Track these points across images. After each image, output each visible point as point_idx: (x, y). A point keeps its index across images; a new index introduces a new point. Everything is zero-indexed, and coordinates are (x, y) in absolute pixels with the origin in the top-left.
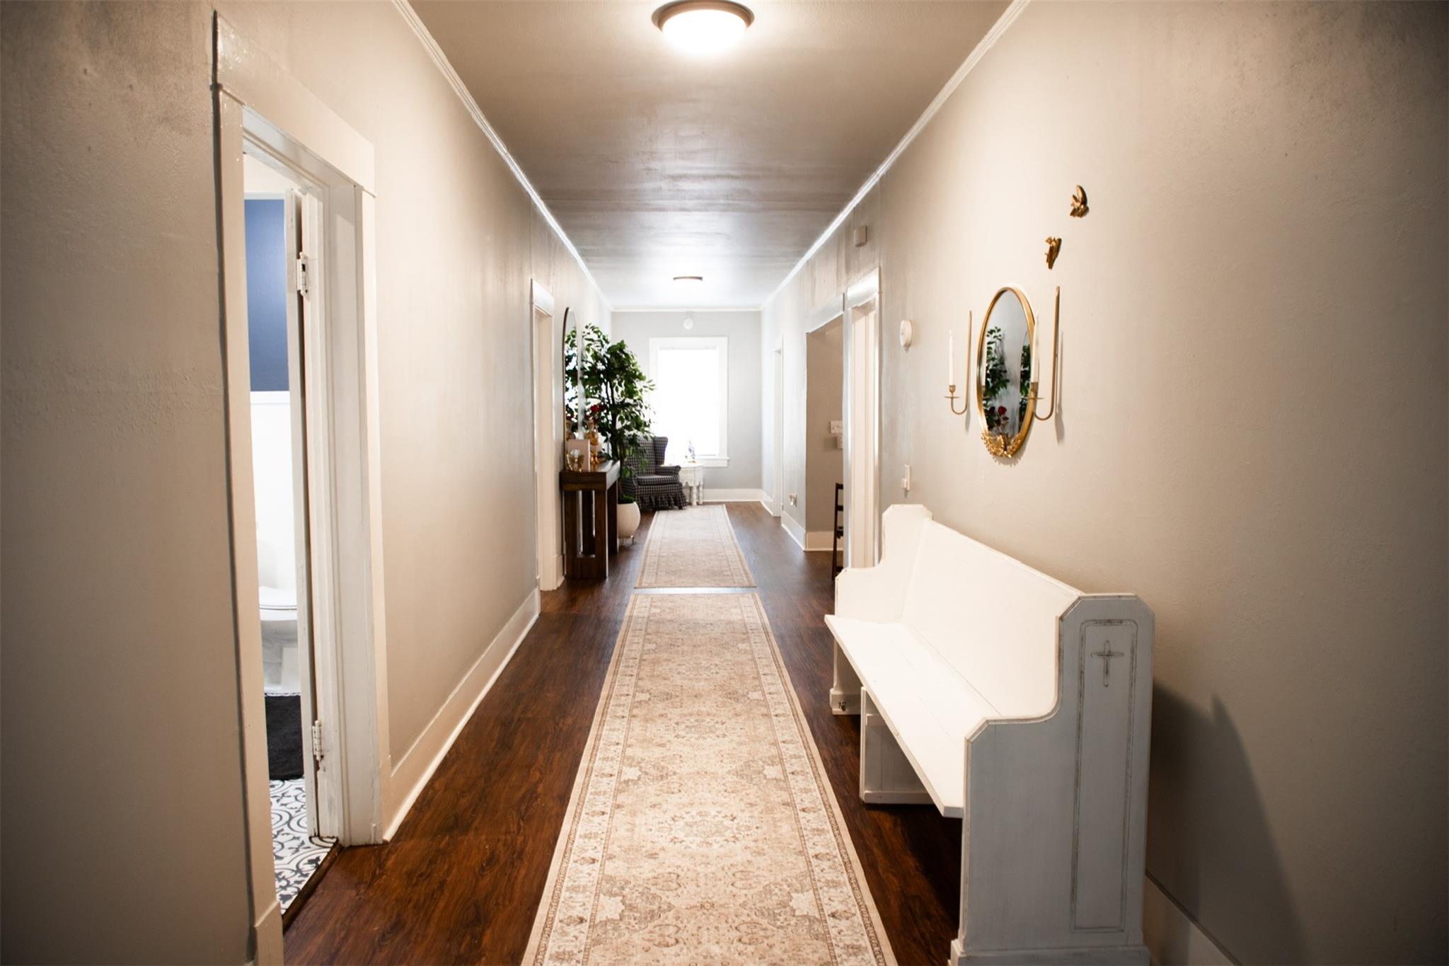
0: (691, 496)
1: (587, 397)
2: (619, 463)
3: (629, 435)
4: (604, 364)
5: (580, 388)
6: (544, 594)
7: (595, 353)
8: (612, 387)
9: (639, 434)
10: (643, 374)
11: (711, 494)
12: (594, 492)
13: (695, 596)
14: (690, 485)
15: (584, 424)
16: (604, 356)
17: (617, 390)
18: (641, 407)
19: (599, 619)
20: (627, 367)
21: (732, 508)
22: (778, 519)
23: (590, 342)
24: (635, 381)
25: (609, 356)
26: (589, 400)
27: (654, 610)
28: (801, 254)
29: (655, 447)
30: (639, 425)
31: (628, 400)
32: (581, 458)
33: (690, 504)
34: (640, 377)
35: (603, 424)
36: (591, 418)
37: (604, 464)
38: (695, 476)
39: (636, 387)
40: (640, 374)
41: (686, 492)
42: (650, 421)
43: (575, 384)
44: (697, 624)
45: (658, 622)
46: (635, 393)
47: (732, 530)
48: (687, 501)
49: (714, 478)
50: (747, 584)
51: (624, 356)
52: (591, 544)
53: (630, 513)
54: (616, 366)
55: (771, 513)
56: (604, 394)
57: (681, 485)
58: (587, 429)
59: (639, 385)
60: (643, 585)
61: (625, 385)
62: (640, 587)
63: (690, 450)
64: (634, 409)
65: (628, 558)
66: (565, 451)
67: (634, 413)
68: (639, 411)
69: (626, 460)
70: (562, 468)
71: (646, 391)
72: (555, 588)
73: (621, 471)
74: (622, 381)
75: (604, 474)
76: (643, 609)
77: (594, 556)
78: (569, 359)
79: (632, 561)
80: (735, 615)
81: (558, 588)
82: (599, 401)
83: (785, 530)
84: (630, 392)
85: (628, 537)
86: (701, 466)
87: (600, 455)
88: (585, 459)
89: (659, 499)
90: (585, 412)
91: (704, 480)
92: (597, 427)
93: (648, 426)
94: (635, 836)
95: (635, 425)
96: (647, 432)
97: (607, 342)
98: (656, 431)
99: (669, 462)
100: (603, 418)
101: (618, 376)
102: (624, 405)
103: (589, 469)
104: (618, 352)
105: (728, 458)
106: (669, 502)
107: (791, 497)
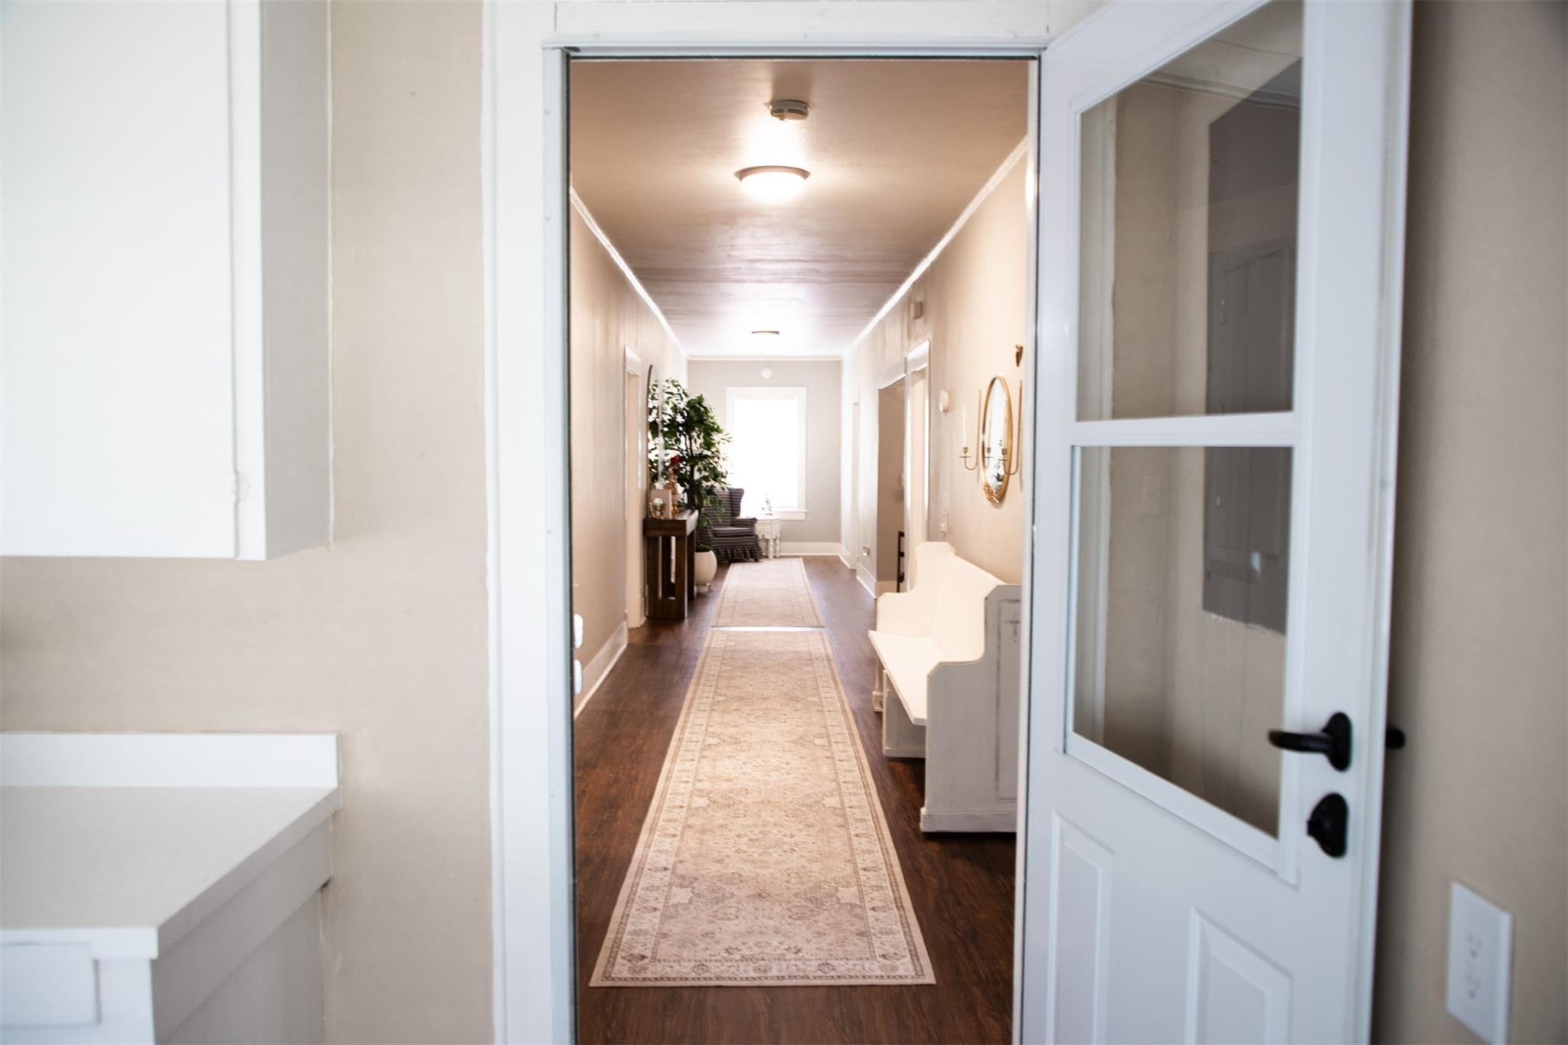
0: (767, 549)
1: (666, 448)
2: (696, 513)
3: (707, 486)
4: (684, 417)
5: (660, 440)
6: (631, 630)
7: (675, 406)
8: (690, 439)
9: (717, 485)
10: (721, 427)
11: (787, 547)
12: (673, 539)
13: (767, 633)
14: (767, 537)
15: (663, 474)
16: (684, 409)
17: (695, 442)
18: (719, 458)
19: (680, 649)
20: (706, 420)
21: (808, 561)
22: (853, 572)
23: (670, 396)
24: (712, 434)
25: (688, 409)
26: (668, 451)
27: (729, 643)
28: (873, 314)
29: (731, 498)
30: (716, 476)
31: (706, 452)
32: (663, 507)
33: (767, 557)
34: (718, 430)
35: (682, 474)
36: (670, 470)
37: (682, 513)
38: (772, 528)
39: (713, 440)
40: (718, 427)
41: (762, 545)
42: (727, 473)
43: (655, 434)
44: (767, 653)
45: (734, 651)
46: (713, 445)
47: (807, 582)
48: (764, 554)
49: (792, 531)
50: (816, 624)
51: (702, 409)
52: (669, 589)
53: (706, 561)
54: (695, 419)
55: (848, 565)
56: (683, 446)
57: (757, 537)
58: (666, 479)
59: (716, 437)
60: (720, 624)
61: (704, 438)
62: (717, 626)
63: (767, 502)
64: (711, 461)
65: (705, 603)
66: (647, 499)
67: (711, 464)
68: (716, 462)
69: (703, 509)
70: (645, 516)
71: (723, 443)
72: (638, 626)
73: (699, 521)
74: (700, 434)
75: (684, 522)
76: (720, 642)
77: (673, 598)
78: (650, 411)
79: (708, 606)
80: (802, 647)
81: (642, 626)
82: (678, 453)
83: (859, 582)
84: (708, 445)
85: (705, 585)
86: (778, 519)
87: (679, 505)
88: (666, 507)
89: (735, 552)
90: (664, 462)
91: (781, 532)
92: (676, 477)
93: (725, 477)
94: (704, 848)
95: (713, 476)
96: (724, 483)
97: (686, 395)
98: (732, 482)
99: (745, 513)
100: (681, 469)
101: (697, 429)
102: (702, 457)
103: (670, 517)
104: (697, 406)
105: (806, 511)
106: (745, 554)
107: (864, 548)
